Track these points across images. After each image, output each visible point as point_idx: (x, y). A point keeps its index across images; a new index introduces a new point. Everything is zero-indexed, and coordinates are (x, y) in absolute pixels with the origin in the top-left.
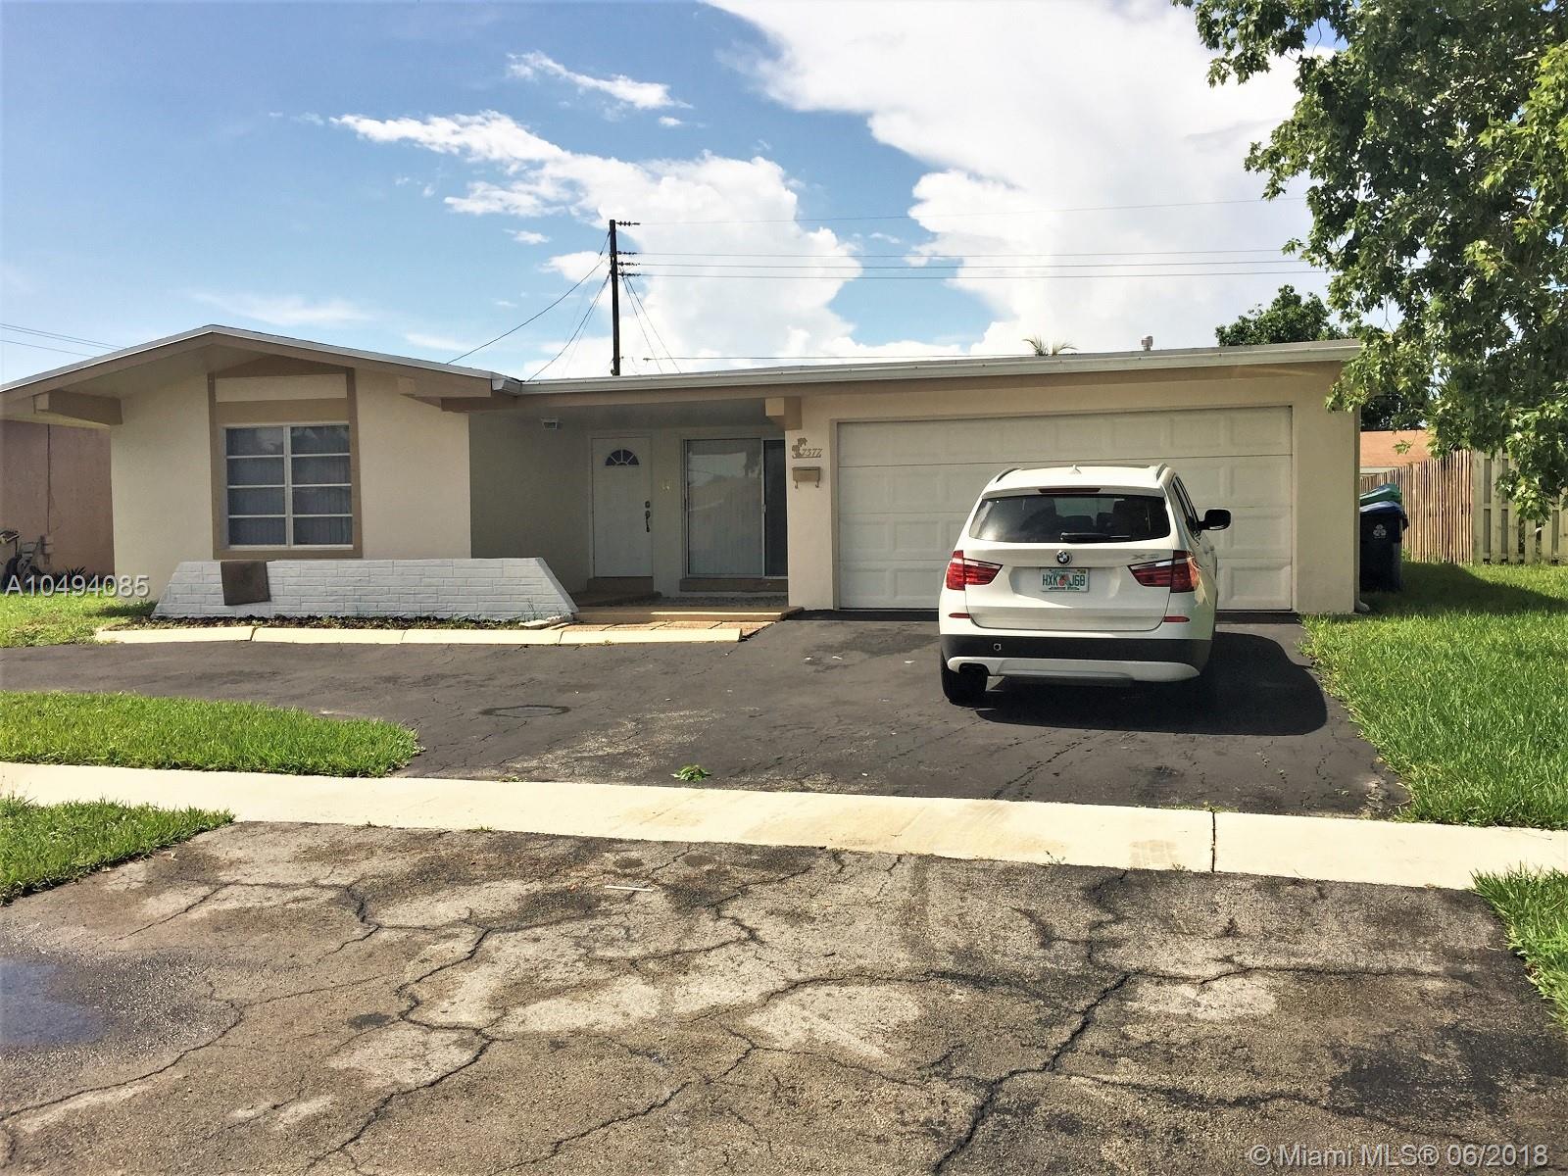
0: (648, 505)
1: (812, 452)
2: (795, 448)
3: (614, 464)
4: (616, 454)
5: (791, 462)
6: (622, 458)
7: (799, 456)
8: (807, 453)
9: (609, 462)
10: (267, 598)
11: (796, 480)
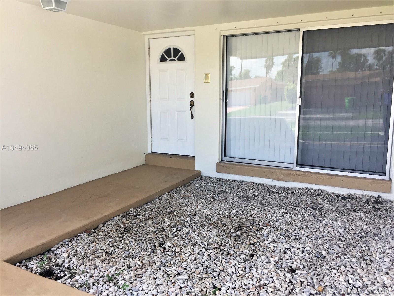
0: (192, 95)
3: (166, 60)
4: (168, 52)
6: (172, 55)
9: (163, 59)
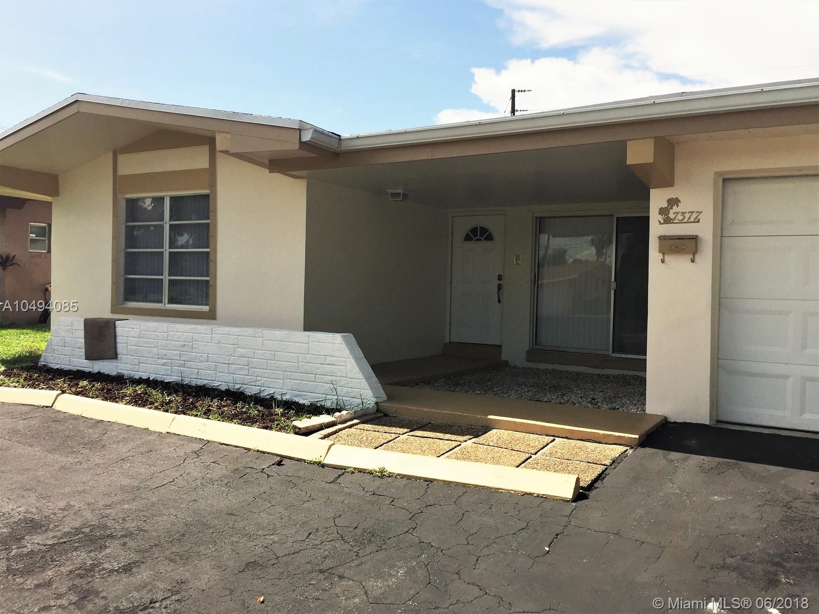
0: (500, 278)
1: (687, 215)
2: (663, 211)
3: (472, 239)
4: (474, 231)
5: (656, 229)
6: (479, 234)
7: (668, 221)
8: (680, 217)
9: (468, 238)
10: (115, 356)
11: (664, 251)
